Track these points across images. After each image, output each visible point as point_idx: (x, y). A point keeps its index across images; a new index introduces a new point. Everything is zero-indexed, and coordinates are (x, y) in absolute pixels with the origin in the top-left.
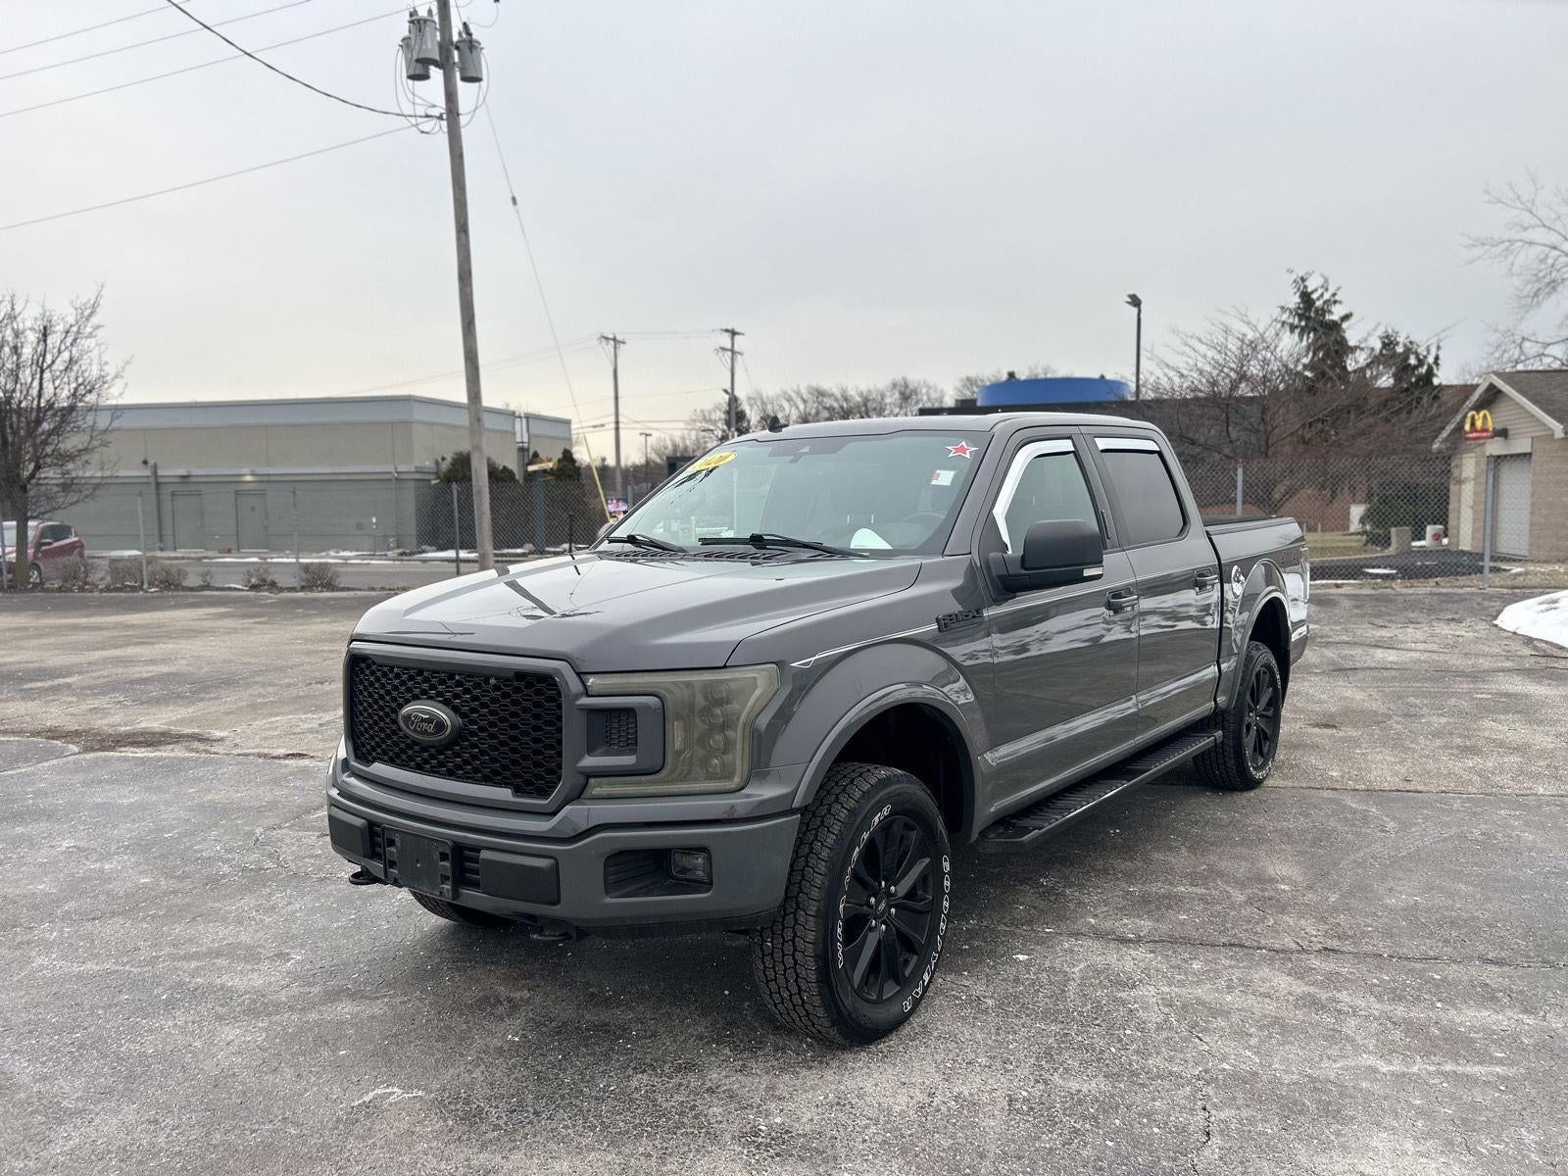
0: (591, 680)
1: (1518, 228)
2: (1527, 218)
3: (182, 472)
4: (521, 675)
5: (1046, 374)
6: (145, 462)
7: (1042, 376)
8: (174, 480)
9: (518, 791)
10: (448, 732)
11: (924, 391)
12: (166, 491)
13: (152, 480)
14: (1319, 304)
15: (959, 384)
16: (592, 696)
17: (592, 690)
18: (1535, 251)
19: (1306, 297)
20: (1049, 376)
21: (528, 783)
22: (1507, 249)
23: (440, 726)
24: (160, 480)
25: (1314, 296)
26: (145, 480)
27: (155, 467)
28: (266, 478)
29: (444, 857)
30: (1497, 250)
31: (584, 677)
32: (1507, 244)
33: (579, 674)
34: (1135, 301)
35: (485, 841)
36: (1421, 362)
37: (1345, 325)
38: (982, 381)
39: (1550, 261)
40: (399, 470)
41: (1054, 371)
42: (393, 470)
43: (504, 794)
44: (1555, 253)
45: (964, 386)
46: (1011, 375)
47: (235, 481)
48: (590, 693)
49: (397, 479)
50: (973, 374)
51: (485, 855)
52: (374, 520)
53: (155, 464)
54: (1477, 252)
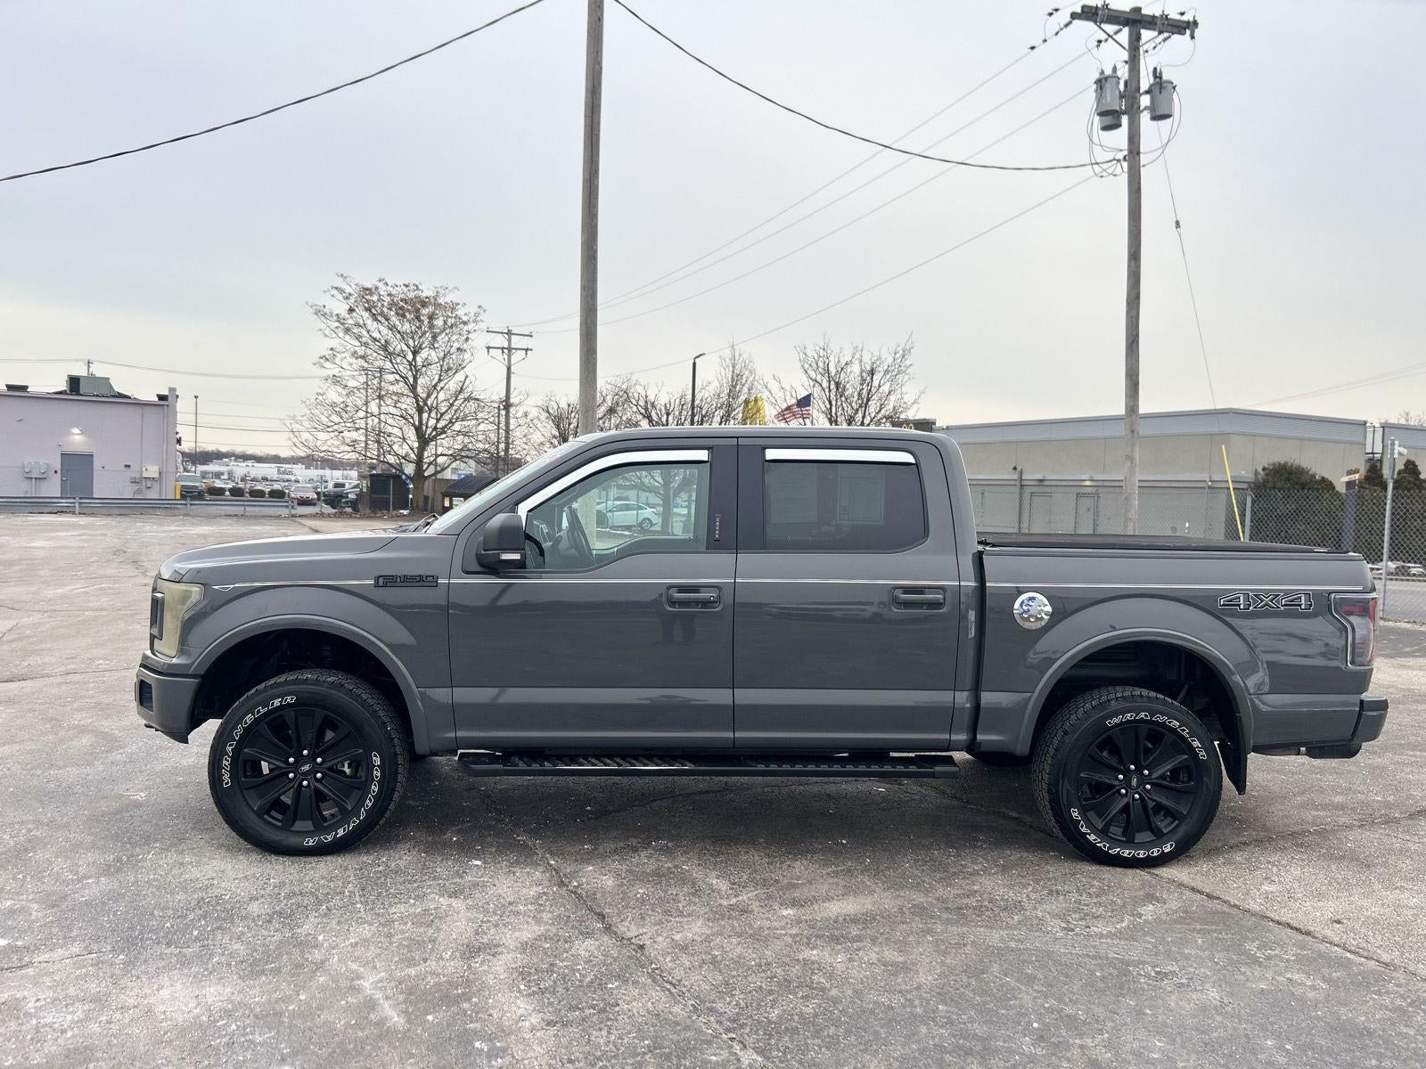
3: (1039, 477)
6: (1015, 468)
8: (1031, 483)
12: (1028, 491)
13: (1018, 483)
24: (1024, 483)
26: (1013, 483)
27: (1021, 472)
28: (1101, 484)
40: (1214, 478)
42: (1208, 480)
47: (1077, 484)
49: (1210, 487)
52: (1187, 525)
53: (1022, 470)
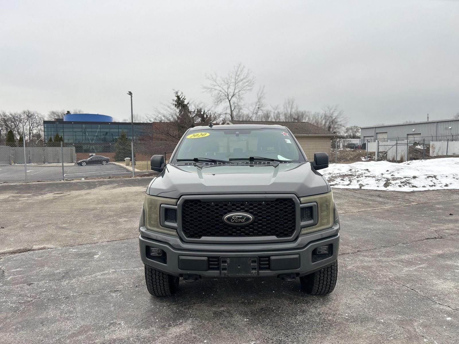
0: (302, 199)
1: (213, 86)
2: (215, 83)
4: (278, 200)
5: (80, 112)
7: (78, 113)
9: (277, 236)
10: (251, 221)
11: (36, 115)
14: (181, 99)
15: (49, 114)
16: (302, 204)
17: (302, 202)
18: (217, 92)
19: (178, 97)
20: (81, 113)
21: (281, 233)
22: (210, 90)
23: (248, 219)
25: (180, 97)
29: (254, 262)
30: (209, 90)
31: (300, 198)
32: (210, 89)
33: (298, 197)
34: (130, 93)
35: (271, 254)
36: (207, 116)
37: (188, 105)
38: (58, 113)
39: (220, 94)
41: (82, 112)
43: (274, 238)
44: (221, 93)
45: (51, 114)
46: (68, 112)
48: (301, 203)
50: (55, 110)
51: (272, 258)
54: (205, 90)
